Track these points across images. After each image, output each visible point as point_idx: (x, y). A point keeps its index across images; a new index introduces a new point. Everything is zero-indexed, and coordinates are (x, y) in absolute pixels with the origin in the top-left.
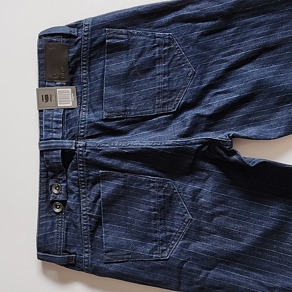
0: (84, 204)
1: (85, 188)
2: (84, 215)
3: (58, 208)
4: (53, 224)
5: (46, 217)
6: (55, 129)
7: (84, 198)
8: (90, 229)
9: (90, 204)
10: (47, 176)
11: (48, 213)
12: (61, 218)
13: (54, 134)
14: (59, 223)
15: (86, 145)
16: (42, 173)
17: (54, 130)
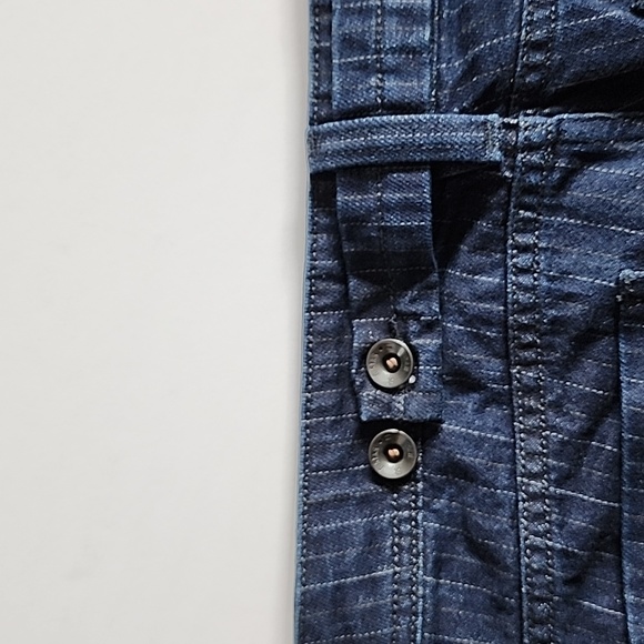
0: (535, 444)
1: (535, 363)
2: (533, 497)
3: (394, 460)
4: (373, 536)
5: (341, 501)
6: (393, 51)
7: (530, 412)
8: (563, 567)
9: (562, 442)
10: (344, 301)
11: (345, 482)
12: (408, 507)
13: (391, 83)
14: (401, 535)
15: (559, 132)
16: (322, 286)
17: (390, 60)
